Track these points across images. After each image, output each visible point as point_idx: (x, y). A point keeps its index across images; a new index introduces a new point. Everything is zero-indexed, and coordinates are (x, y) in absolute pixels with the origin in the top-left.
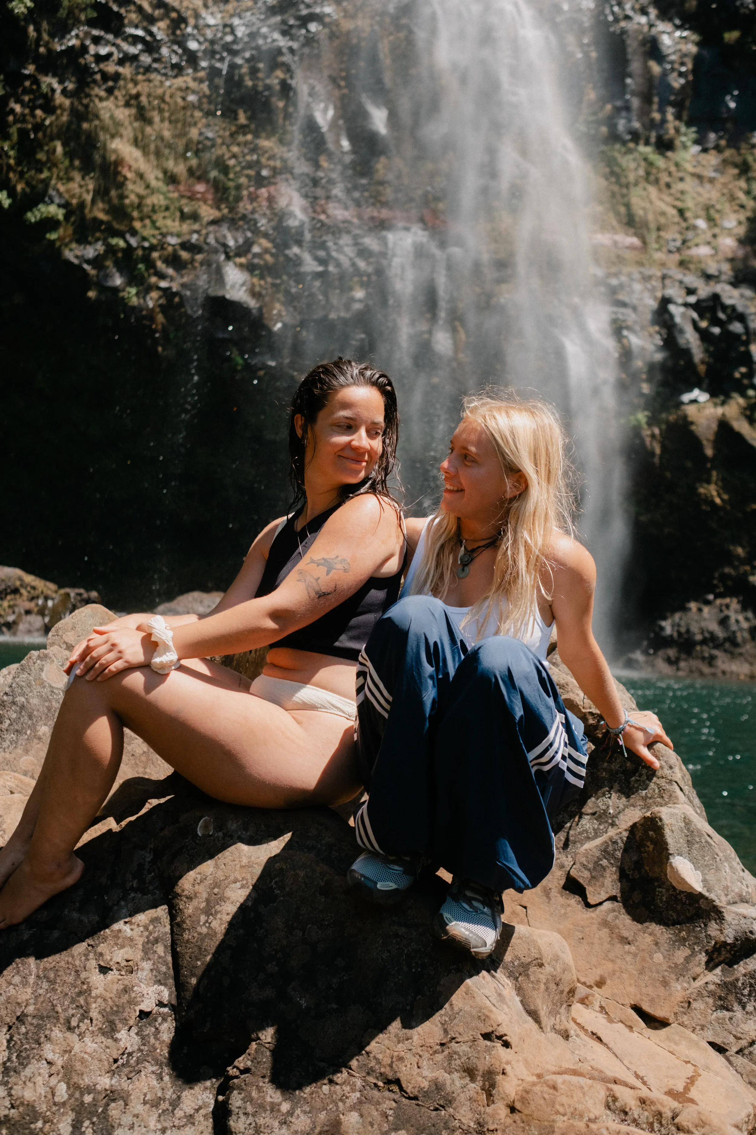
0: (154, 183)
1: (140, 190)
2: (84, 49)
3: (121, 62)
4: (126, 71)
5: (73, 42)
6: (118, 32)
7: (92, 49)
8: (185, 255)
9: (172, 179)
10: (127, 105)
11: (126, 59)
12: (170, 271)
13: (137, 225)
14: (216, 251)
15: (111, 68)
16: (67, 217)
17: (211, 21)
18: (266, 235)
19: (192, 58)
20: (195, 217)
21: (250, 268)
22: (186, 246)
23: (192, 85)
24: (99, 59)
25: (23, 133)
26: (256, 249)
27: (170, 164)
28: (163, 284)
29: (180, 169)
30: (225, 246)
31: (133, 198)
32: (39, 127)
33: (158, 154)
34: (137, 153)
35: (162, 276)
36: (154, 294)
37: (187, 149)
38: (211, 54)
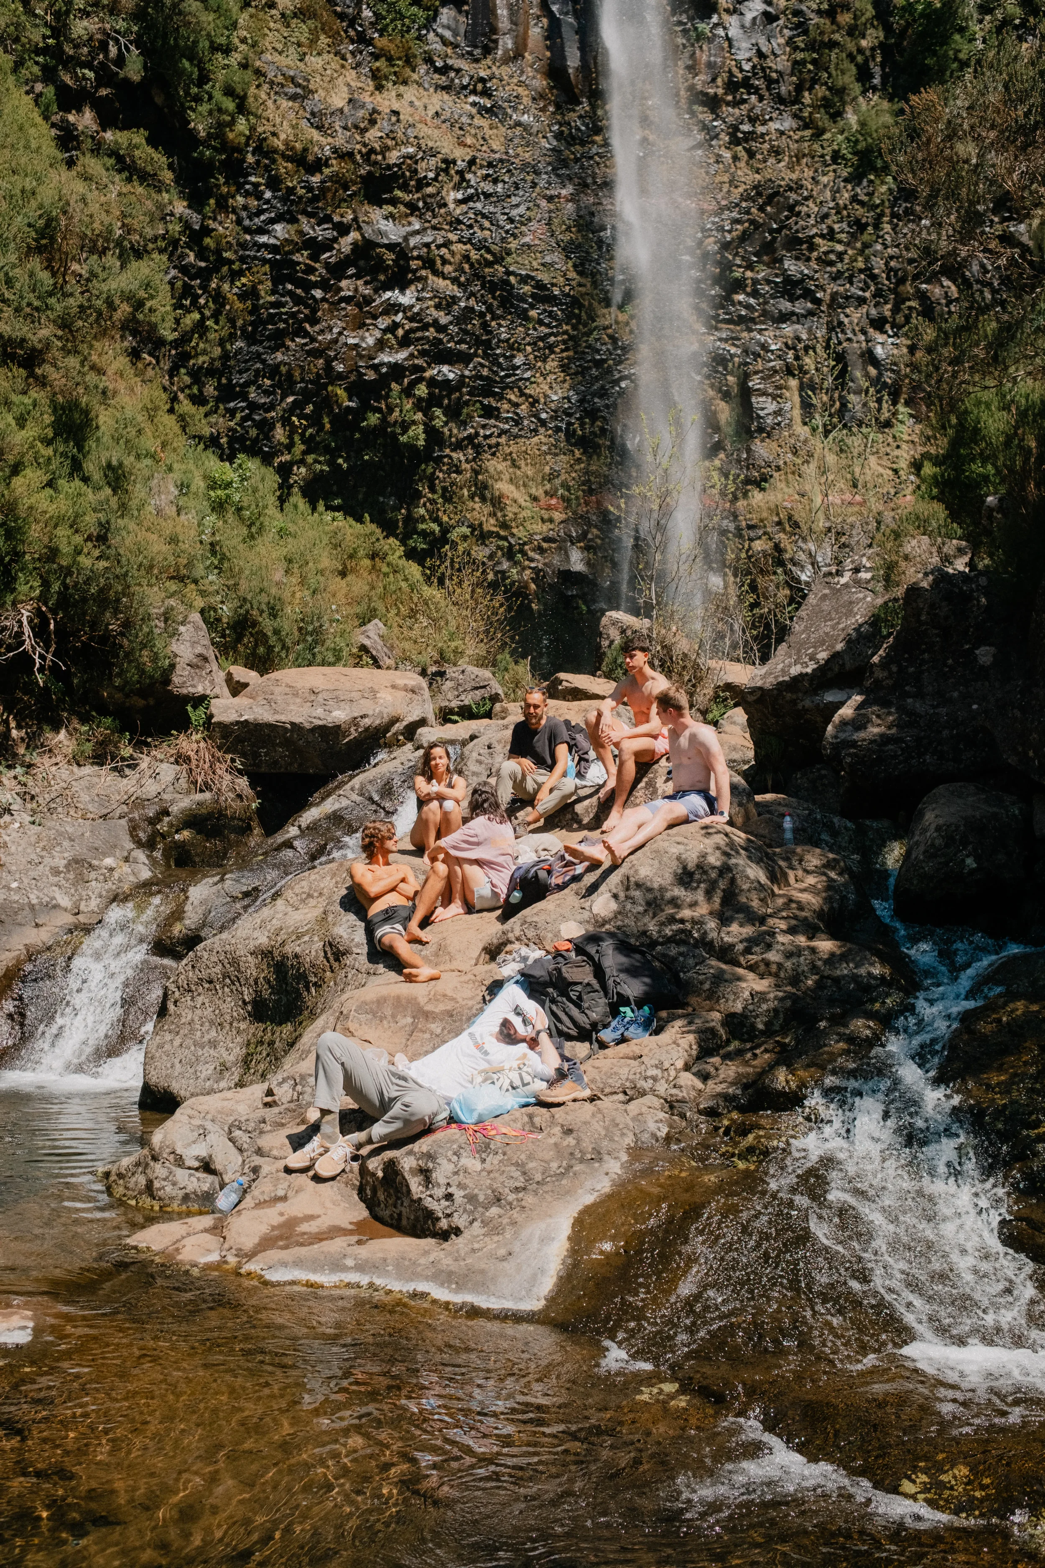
0: (523, 504)
1: (516, 510)
2: (477, 434)
3: (499, 436)
4: (503, 440)
5: (472, 431)
6: (497, 418)
7: (482, 432)
8: (545, 545)
9: (535, 499)
10: (505, 460)
11: (503, 432)
12: (537, 557)
13: (515, 531)
14: (565, 541)
15: (493, 441)
16: (472, 533)
17: (555, 398)
18: (596, 526)
19: (543, 423)
20: (551, 520)
21: (587, 548)
22: (546, 539)
23: (544, 440)
24: (486, 437)
25: (444, 489)
26: (590, 536)
27: (533, 491)
28: (533, 565)
29: (539, 492)
30: (570, 536)
31: (511, 515)
32: (453, 484)
33: (525, 485)
34: (512, 488)
35: (532, 560)
36: (528, 572)
37: (543, 478)
38: (554, 418)
